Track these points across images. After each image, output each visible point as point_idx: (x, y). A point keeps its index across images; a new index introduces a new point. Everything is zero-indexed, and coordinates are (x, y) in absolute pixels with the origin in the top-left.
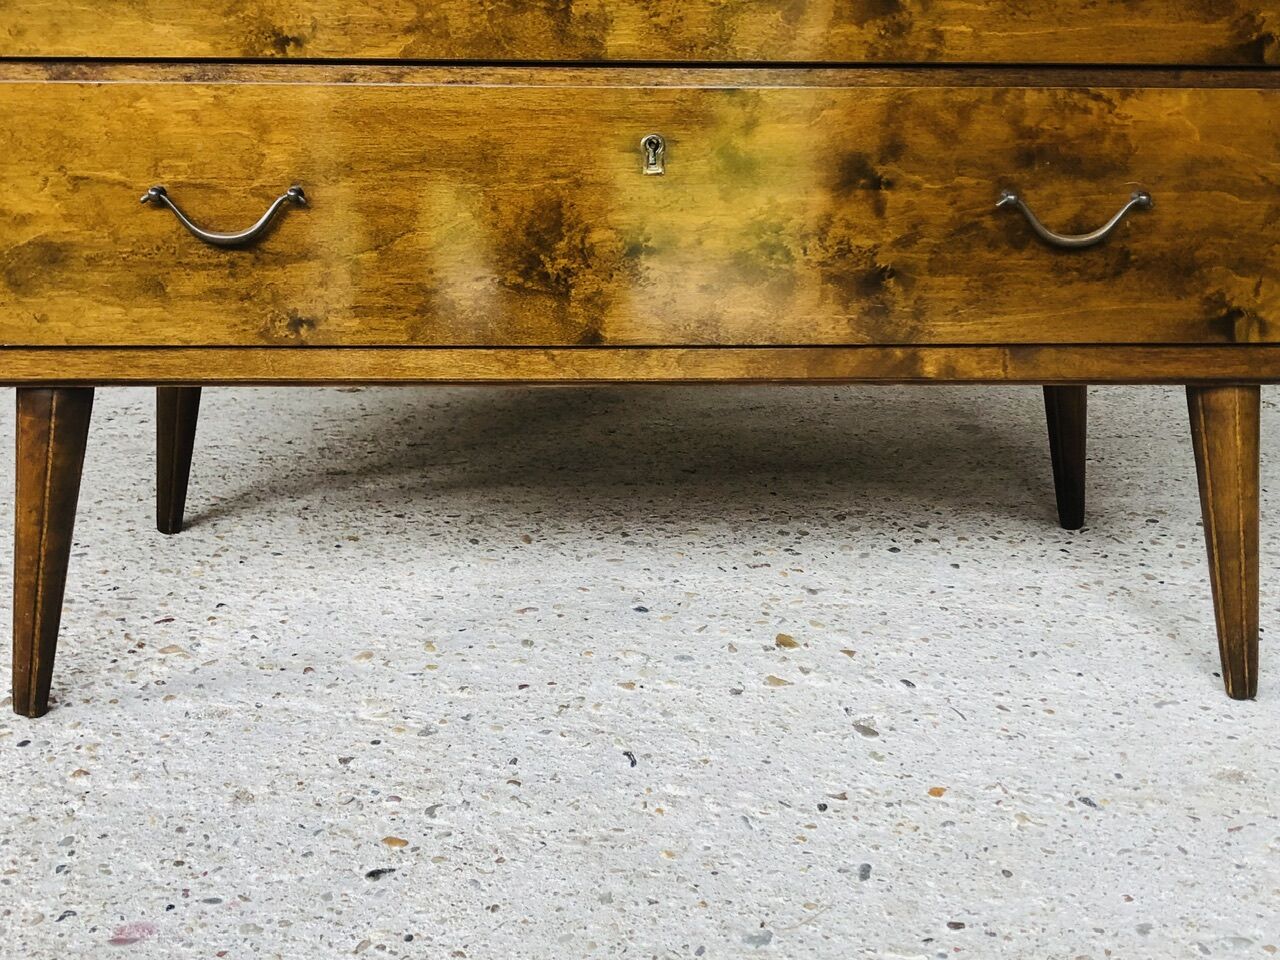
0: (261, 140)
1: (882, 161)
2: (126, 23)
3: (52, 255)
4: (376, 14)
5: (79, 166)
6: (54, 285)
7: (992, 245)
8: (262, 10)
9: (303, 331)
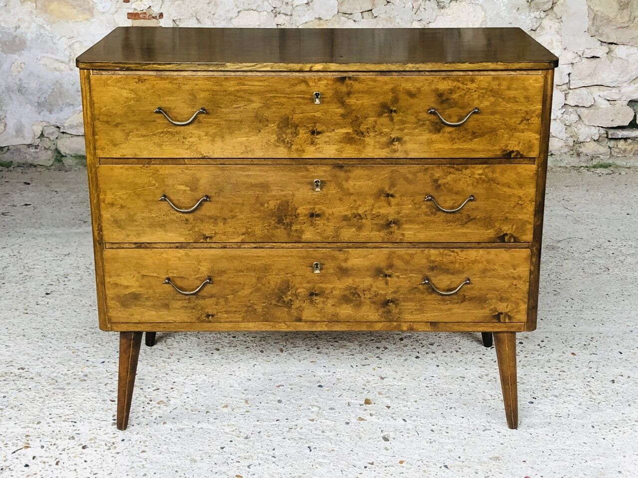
0: (199, 265)
1: (387, 269)
2: (160, 233)
3: (135, 297)
4: (234, 230)
5: (144, 272)
6: (135, 305)
7: (423, 293)
8: (200, 230)
9: (210, 318)
